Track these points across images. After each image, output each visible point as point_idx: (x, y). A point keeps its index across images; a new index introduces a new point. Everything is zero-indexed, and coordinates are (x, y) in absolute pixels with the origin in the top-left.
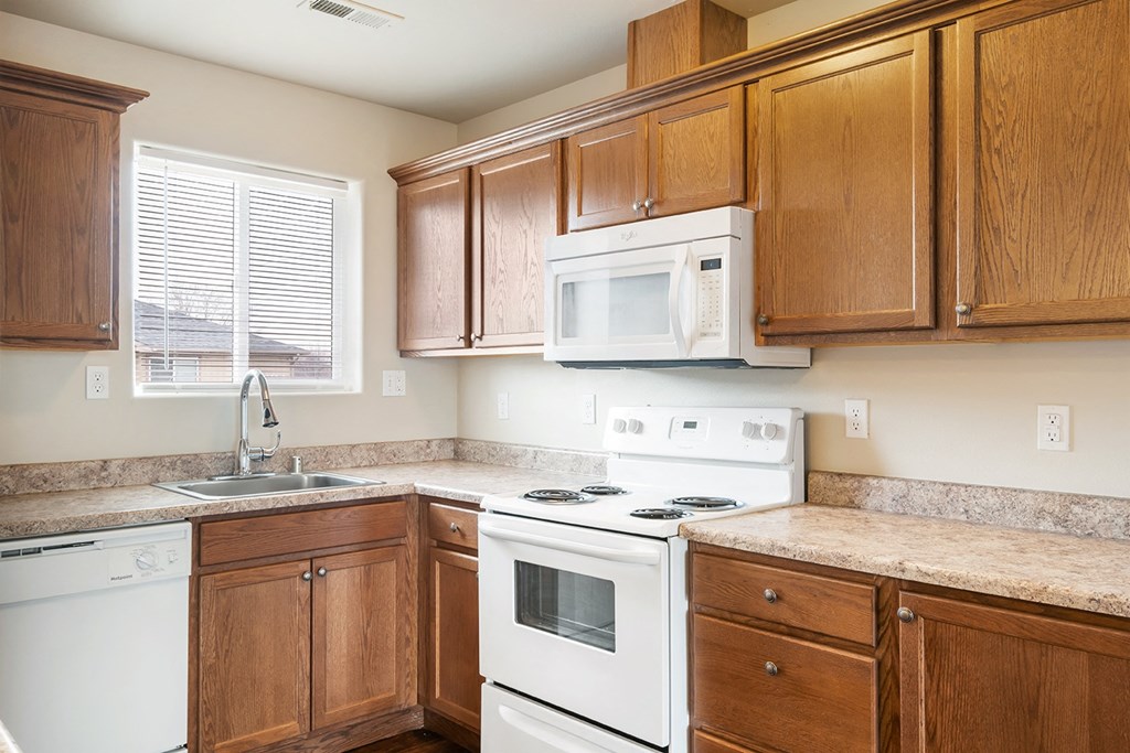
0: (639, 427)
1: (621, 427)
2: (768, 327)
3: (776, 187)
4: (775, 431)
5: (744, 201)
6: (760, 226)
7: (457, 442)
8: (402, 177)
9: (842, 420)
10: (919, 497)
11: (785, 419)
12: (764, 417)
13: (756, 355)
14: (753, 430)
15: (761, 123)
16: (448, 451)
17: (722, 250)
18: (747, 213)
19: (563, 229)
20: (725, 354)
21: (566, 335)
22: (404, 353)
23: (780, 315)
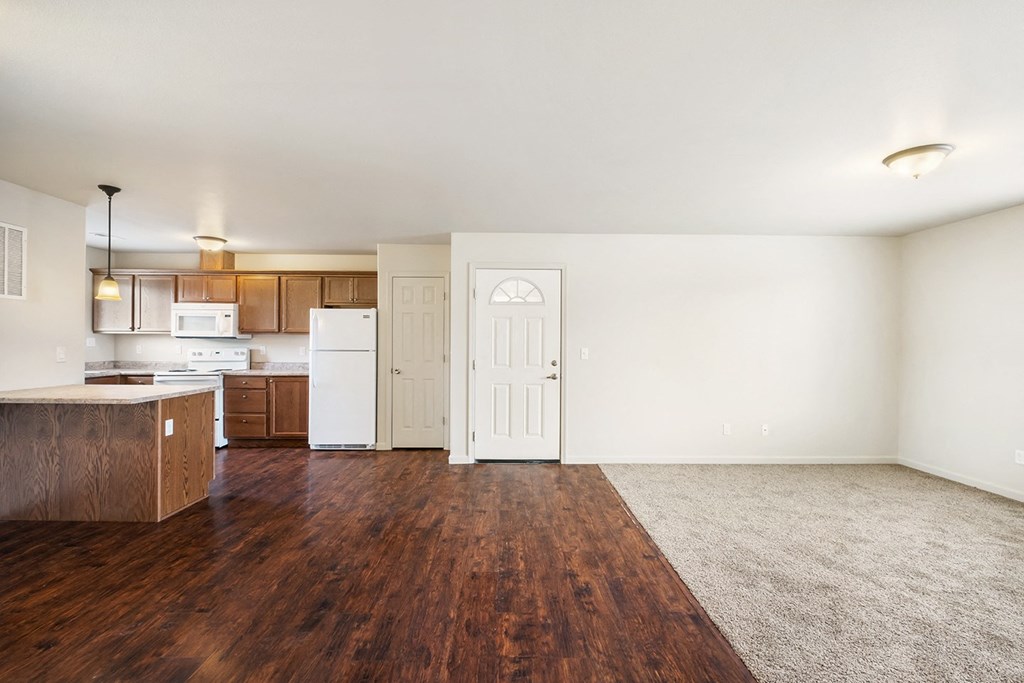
0: (200, 354)
1: (194, 354)
2: (242, 330)
3: (245, 300)
4: (243, 353)
5: (236, 301)
6: (240, 309)
7: (115, 362)
8: (95, 272)
9: (259, 351)
10: (276, 366)
11: (245, 351)
12: (239, 350)
13: (239, 336)
14: (237, 353)
15: (241, 286)
16: (112, 365)
17: (231, 313)
18: (237, 305)
19: (176, 301)
20: (231, 336)
21: (180, 329)
22: (94, 332)
23: (245, 328)
